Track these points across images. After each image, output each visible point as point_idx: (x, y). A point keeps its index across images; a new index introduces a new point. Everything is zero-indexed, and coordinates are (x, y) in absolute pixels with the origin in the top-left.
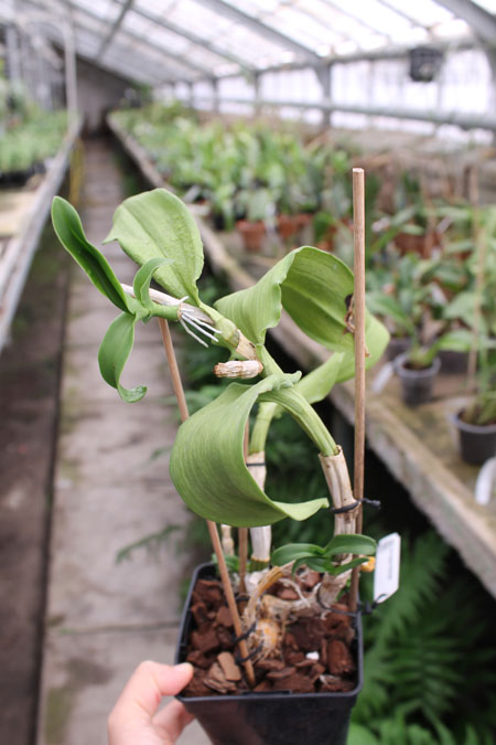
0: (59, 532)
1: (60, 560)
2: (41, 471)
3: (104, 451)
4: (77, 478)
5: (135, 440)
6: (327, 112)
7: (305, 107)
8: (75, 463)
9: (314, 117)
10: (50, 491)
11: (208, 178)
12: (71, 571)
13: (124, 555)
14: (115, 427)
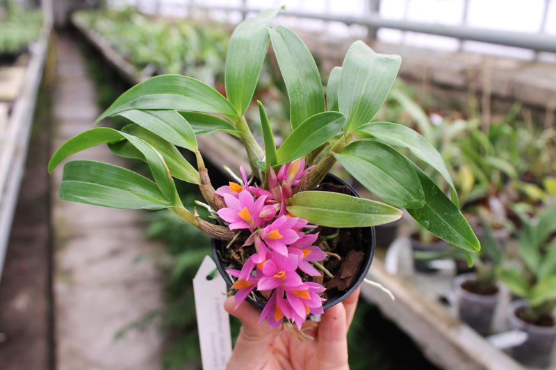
0: (61, 325)
1: (64, 346)
2: (41, 279)
3: (91, 262)
4: (72, 284)
5: (115, 253)
6: (245, 12)
7: (228, 10)
8: (69, 273)
10: (50, 295)
12: (74, 353)
13: (120, 335)
14: (98, 244)
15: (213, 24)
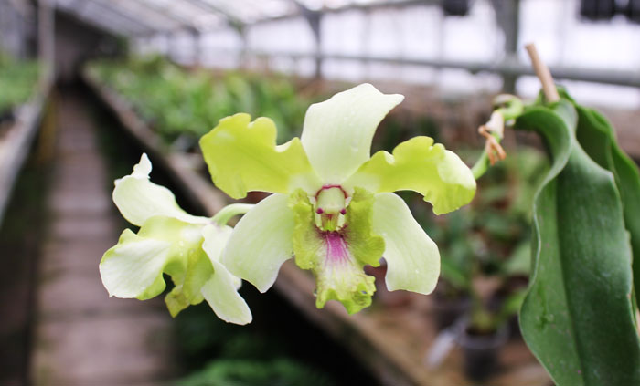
6: (319, 59)
7: (295, 57)
9: (306, 69)
11: (195, 126)
15: (274, 77)
